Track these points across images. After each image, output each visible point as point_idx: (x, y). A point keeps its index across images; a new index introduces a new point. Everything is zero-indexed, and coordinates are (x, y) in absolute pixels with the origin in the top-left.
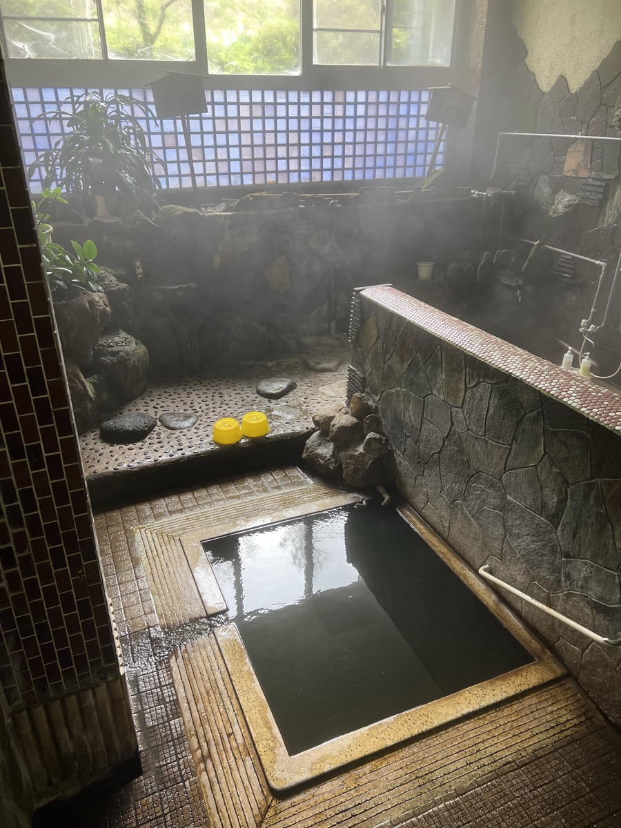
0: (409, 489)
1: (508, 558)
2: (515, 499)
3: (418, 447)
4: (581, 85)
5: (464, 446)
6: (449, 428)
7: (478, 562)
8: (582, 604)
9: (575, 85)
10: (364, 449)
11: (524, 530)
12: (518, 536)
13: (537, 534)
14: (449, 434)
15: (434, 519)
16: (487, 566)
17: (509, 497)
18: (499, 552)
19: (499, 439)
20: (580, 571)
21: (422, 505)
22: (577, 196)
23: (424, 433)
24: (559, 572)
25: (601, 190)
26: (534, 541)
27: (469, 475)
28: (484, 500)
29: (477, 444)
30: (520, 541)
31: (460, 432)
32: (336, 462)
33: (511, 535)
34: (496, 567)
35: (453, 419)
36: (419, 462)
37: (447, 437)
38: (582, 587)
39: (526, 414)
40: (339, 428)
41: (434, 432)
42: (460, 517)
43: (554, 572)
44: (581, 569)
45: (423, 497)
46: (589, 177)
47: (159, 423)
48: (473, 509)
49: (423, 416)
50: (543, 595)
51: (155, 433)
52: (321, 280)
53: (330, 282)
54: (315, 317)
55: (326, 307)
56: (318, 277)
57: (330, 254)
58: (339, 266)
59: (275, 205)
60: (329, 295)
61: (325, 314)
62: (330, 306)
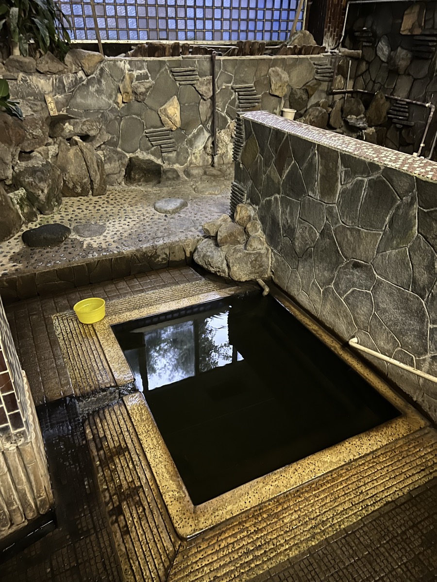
11: (392, 305)
12: (386, 310)
13: (406, 307)
15: (306, 303)
19: (371, 227)
21: (296, 293)
26: (401, 313)
36: (294, 257)
37: (321, 232)
41: (309, 229)
43: (420, 339)
46: (422, 34)
50: (409, 358)
52: (206, 120)
53: (213, 123)
54: (201, 152)
55: (210, 145)
56: (203, 118)
57: (213, 98)
58: (220, 109)
59: (167, 53)
60: (213, 133)
61: (209, 150)
62: (213, 143)
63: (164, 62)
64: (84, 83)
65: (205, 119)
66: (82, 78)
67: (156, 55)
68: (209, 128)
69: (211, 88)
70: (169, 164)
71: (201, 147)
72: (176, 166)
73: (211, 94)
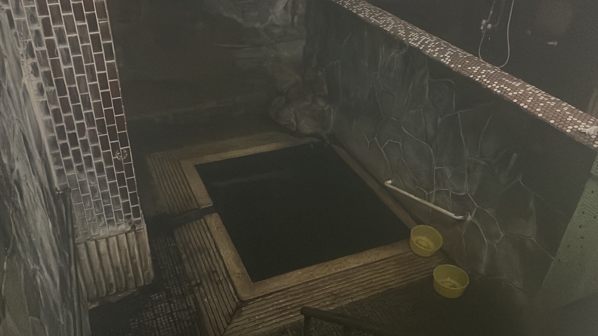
2: (409, 132)
8: (446, 196)
17: (405, 131)
24: (433, 178)
26: (419, 159)
50: (423, 194)
55: (290, 5)
61: (289, 10)
71: (282, 7)
72: (258, 25)
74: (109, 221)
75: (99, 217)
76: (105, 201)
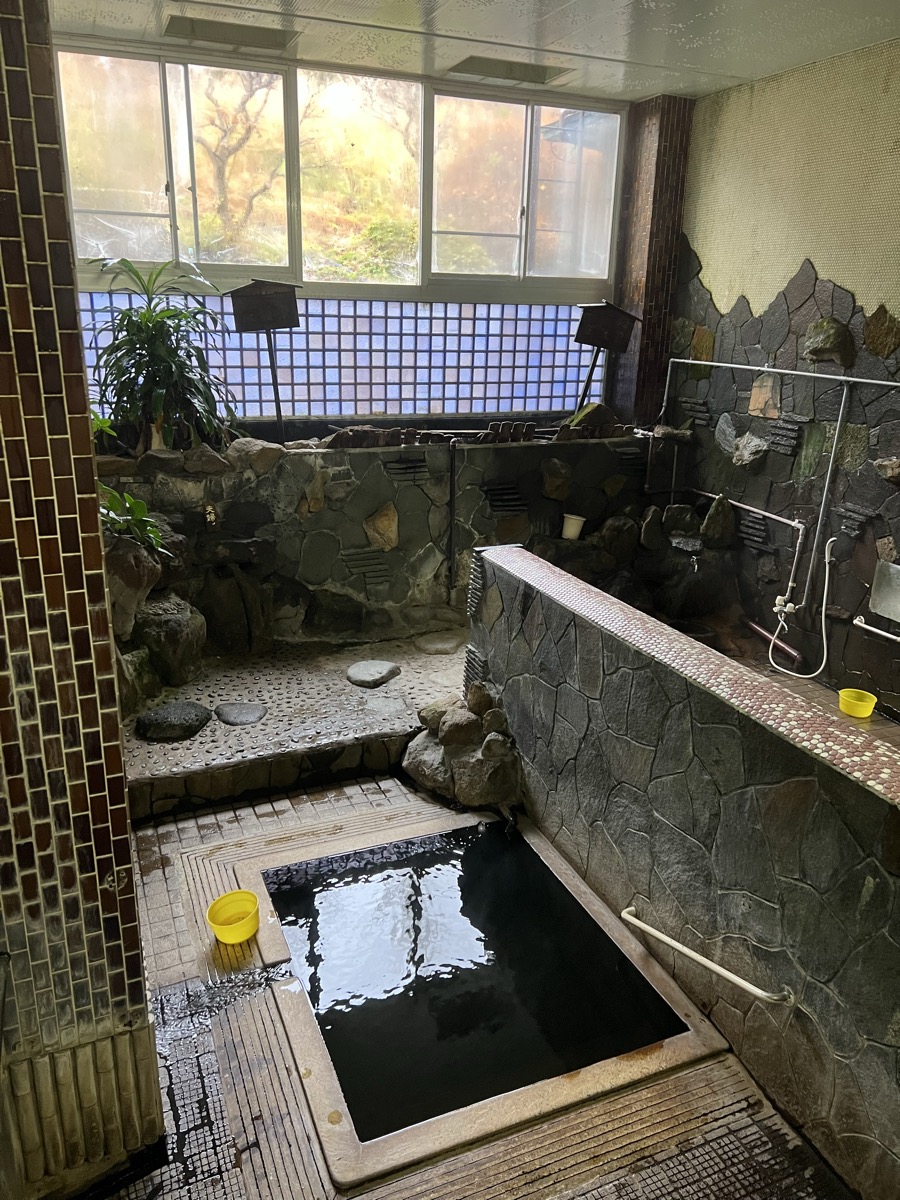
0: (540, 808)
1: (657, 895)
2: (663, 816)
3: (551, 752)
4: (766, 308)
5: (604, 749)
6: (585, 726)
7: (622, 902)
8: (742, 950)
9: (758, 308)
10: (483, 755)
11: (673, 857)
12: (667, 865)
13: (689, 861)
14: (586, 734)
15: (570, 848)
16: (632, 908)
17: (656, 814)
18: (647, 888)
19: (642, 739)
20: (737, 906)
21: (556, 830)
22: (766, 440)
23: (557, 733)
24: (715, 911)
25: (793, 435)
26: (685, 871)
27: (609, 786)
28: (627, 820)
29: (618, 746)
30: (669, 871)
31: (599, 730)
32: (446, 772)
33: (659, 864)
34: (643, 909)
35: (591, 715)
36: (551, 772)
37: (584, 738)
38: (740, 928)
39: (671, 707)
40: (451, 726)
41: (567, 732)
42: (600, 843)
43: (708, 910)
44: (740, 904)
45: (557, 820)
46: (779, 419)
47: (215, 717)
48: (615, 832)
49: (555, 712)
50: (698, 942)
51: (208, 729)
52: (439, 536)
53: (450, 539)
54: (430, 582)
55: (444, 571)
56: (435, 533)
57: (451, 504)
58: (462, 519)
59: (381, 442)
60: (449, 555)
61: (442, 579)
62: (450, 569)
63: (375, 455)
64: (253, 485)
65: (437, 535)
66: (249, 479)
67: (364, 445)
68: (444, 548)
69: (448, 491)
70: (377, 601)
71: (430, 576)
72: (389, 604)
73: (448, 498)
74: (80, 1015)
75: (62, 1006)
76: (77, 974)
